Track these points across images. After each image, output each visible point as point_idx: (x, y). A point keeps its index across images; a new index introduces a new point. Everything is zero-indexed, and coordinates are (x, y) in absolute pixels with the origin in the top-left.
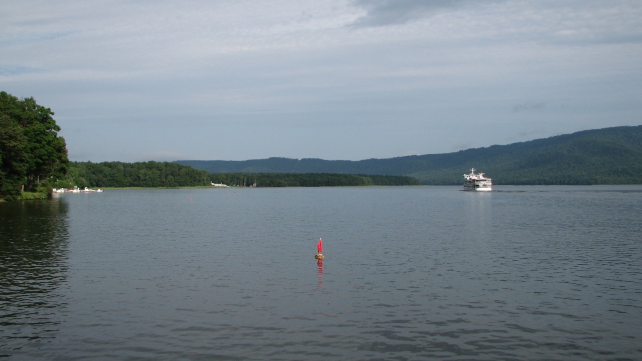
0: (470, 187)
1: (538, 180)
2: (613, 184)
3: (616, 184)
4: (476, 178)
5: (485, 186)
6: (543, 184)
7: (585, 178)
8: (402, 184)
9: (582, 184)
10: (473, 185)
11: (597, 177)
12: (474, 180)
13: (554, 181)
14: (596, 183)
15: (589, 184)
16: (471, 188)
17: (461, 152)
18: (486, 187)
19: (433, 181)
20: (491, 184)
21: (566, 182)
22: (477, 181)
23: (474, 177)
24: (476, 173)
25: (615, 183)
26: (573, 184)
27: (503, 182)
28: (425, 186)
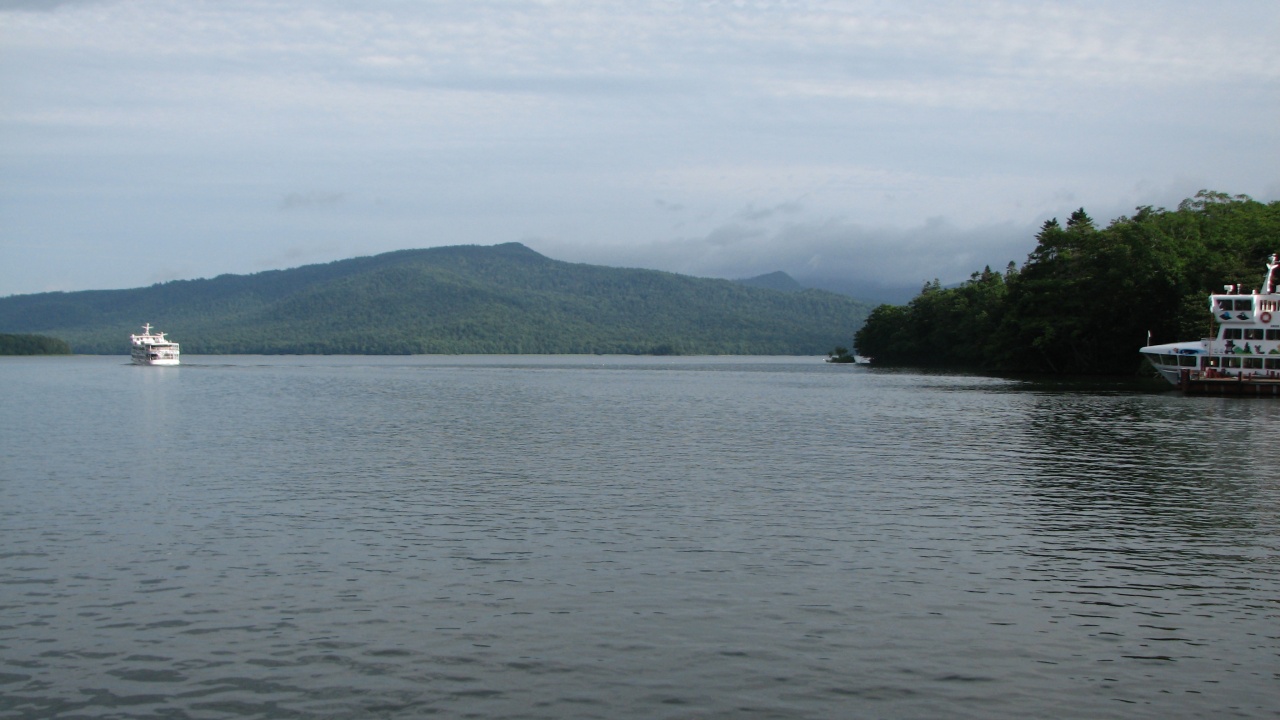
0: (142, 357)
1: (311, 345)
2: (449, 354)
3: (455, 353)
4: (153, 343)
5: (167, 356)
6: (319, 354)
7: (398, 341)
8: (31, 352)
9: (392, 354)
10: (146, 355)
11: (420, 340)
12: (148, 346)
13: (342, 347)
14: (420, 352)
15: (407, 353)
16: (143, 360)
17: (157, 287)
18: (169, 356)
19: (98, 346)
20: (178, 352)
21: (364, 348)
22: (153, 347)
23: (149, 340)
24: (153, 333)
25: (453, 351)
26: (376, 353)
27: (242, 349)
28: (82, 356)
